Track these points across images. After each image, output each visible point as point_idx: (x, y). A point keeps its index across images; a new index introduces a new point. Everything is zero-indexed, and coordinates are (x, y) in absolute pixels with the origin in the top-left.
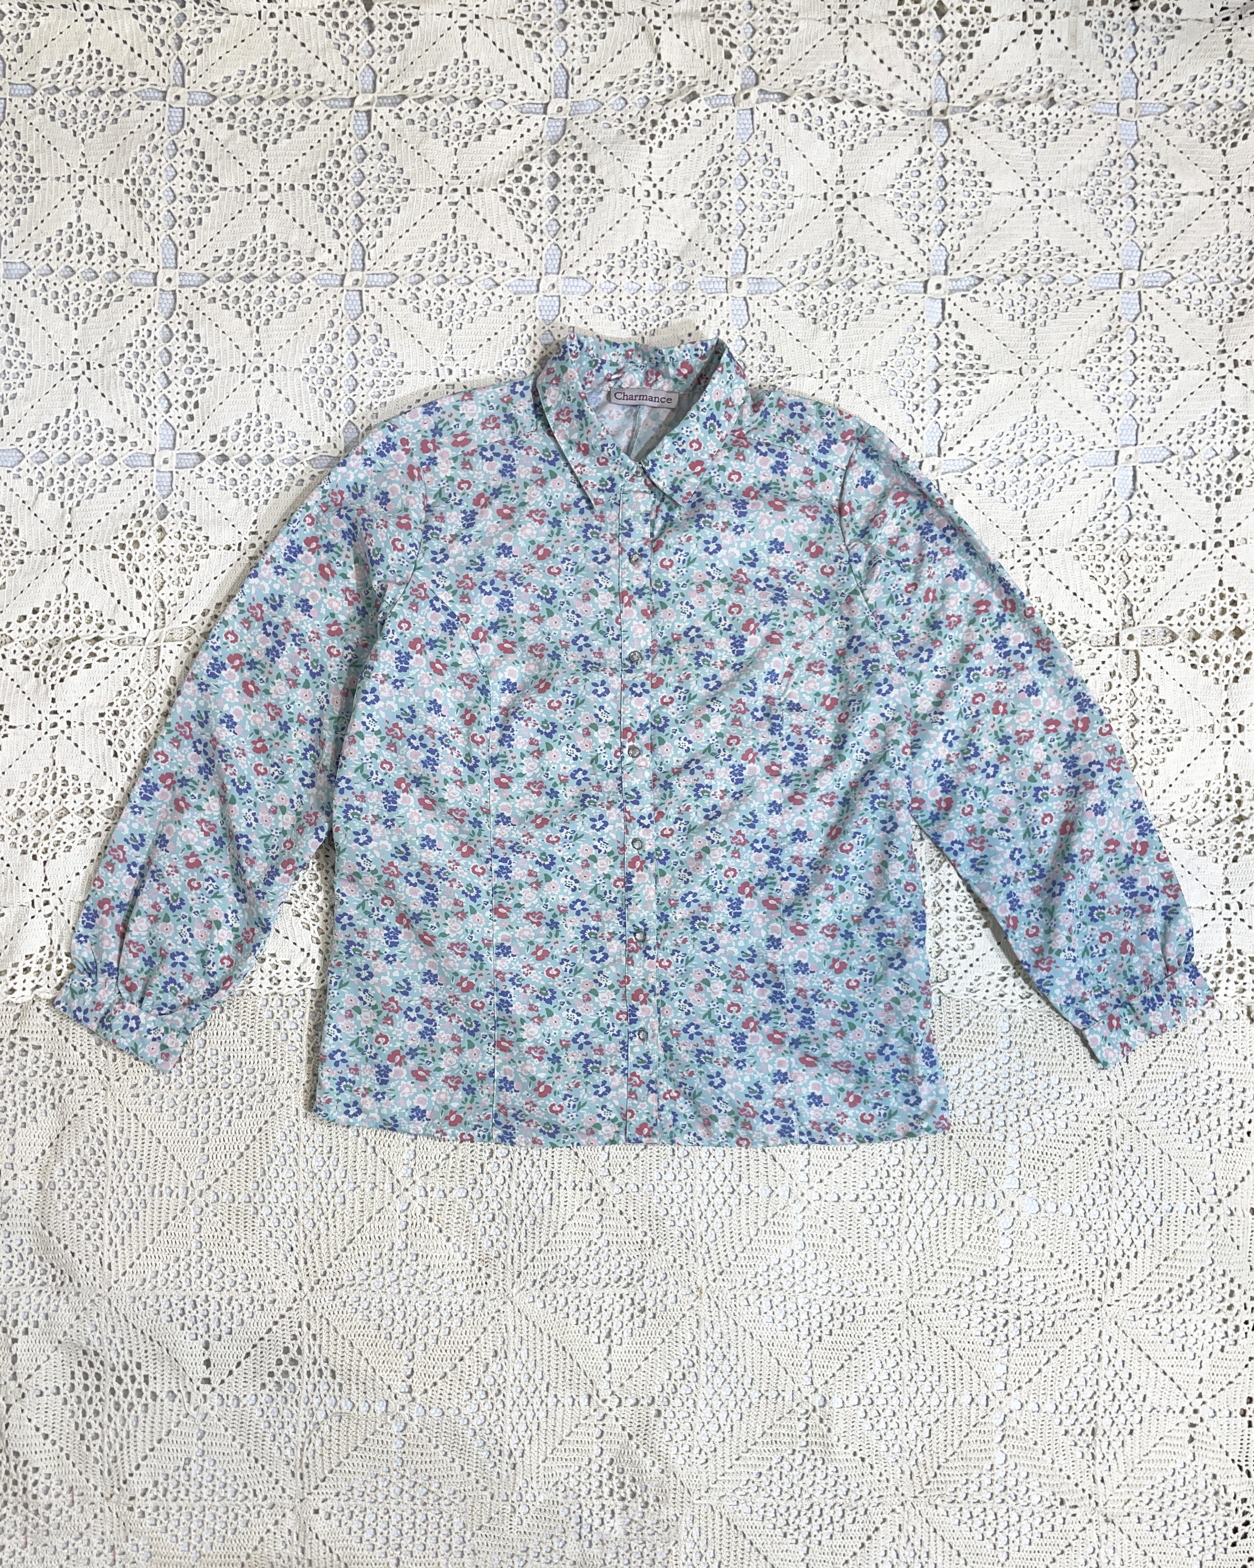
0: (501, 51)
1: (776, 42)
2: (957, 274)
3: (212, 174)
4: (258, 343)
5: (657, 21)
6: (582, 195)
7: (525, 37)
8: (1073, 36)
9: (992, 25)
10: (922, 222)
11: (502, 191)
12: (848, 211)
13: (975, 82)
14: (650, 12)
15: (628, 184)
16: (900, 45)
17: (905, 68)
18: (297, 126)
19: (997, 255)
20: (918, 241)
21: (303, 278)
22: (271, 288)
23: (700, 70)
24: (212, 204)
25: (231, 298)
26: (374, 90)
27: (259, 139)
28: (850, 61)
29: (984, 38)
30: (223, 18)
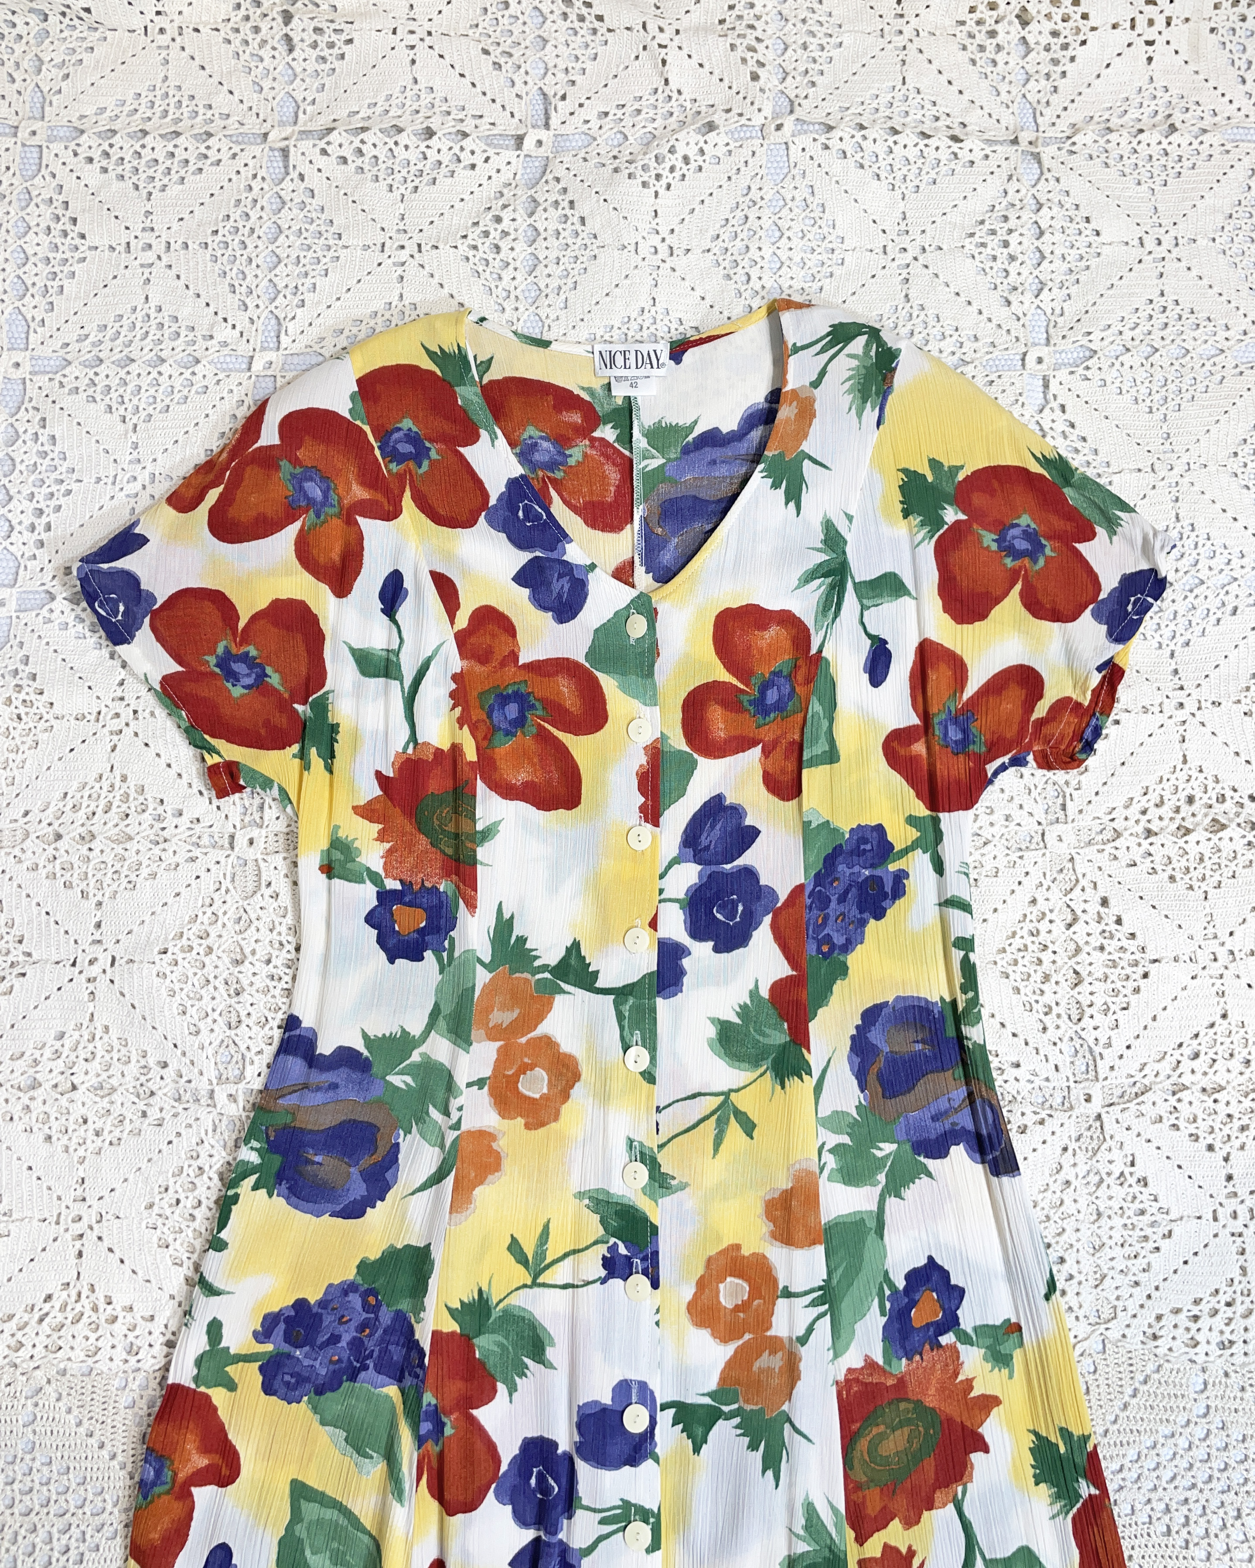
0: (462, 75)
1: (815, 61)
2: (1062, 345)
3: (77, 229)
4: (135, 446)
5: (662, 38)
6: (568, 253)
7: (492, 58)
8: (1195, 48)
9: (1091, 37)
10: (1013, 278)
11: (463, 248)
12: (916, 267)
13: (1071, 106)
14: (652, 27)
15: (629, 238)
16: (974, 62)
17: (982, 92)
18: (192, 168)
19: (1114, 320)
20: (1009, 303)
21: (198, 361)
22: (154, 374)
23: (720, 96)
24: (77, 268)
25: (99, 388)
26: (295, 123)
27: (141, 185)
28: (910, 84)
29: (1080, 52)
30: (97, 35)
